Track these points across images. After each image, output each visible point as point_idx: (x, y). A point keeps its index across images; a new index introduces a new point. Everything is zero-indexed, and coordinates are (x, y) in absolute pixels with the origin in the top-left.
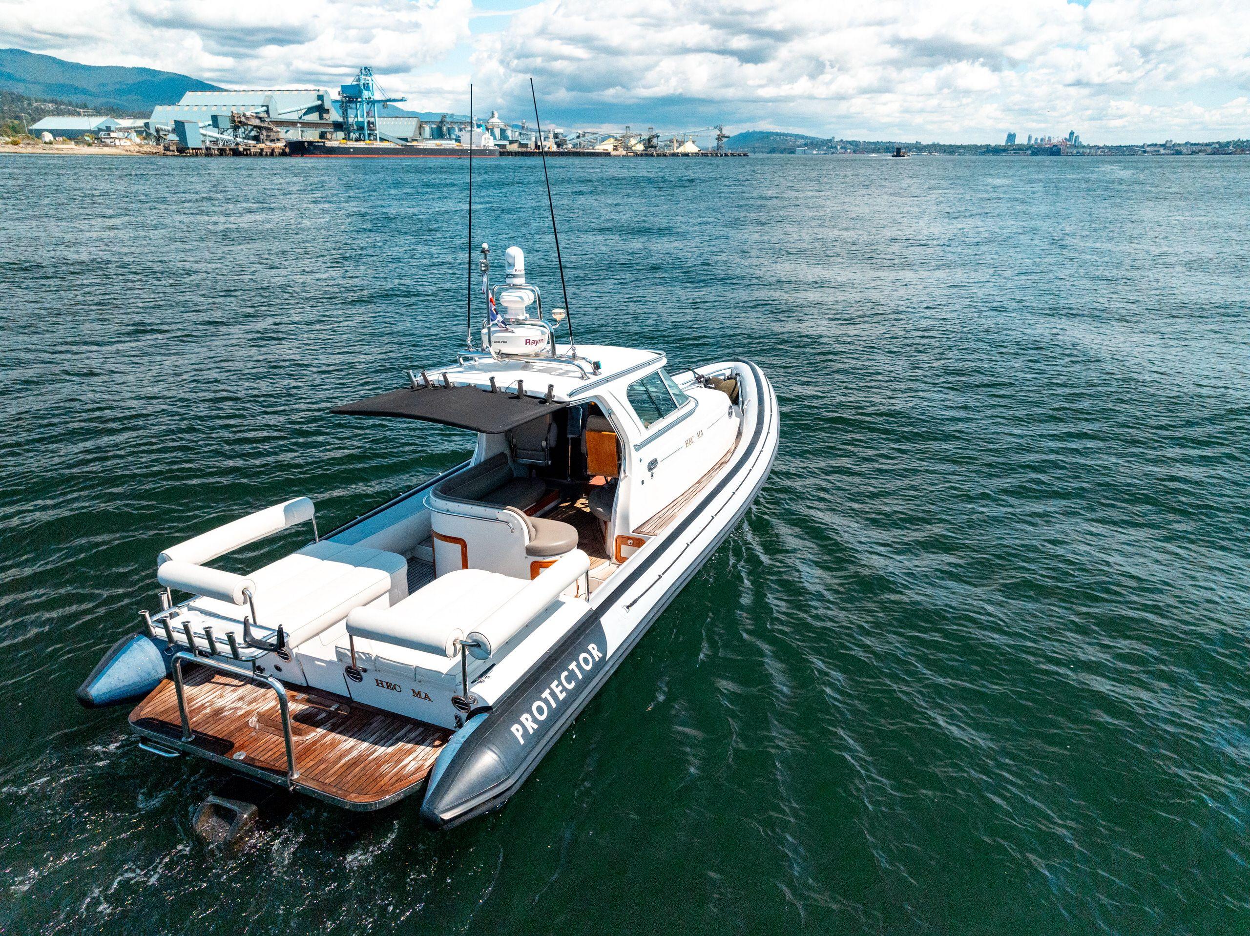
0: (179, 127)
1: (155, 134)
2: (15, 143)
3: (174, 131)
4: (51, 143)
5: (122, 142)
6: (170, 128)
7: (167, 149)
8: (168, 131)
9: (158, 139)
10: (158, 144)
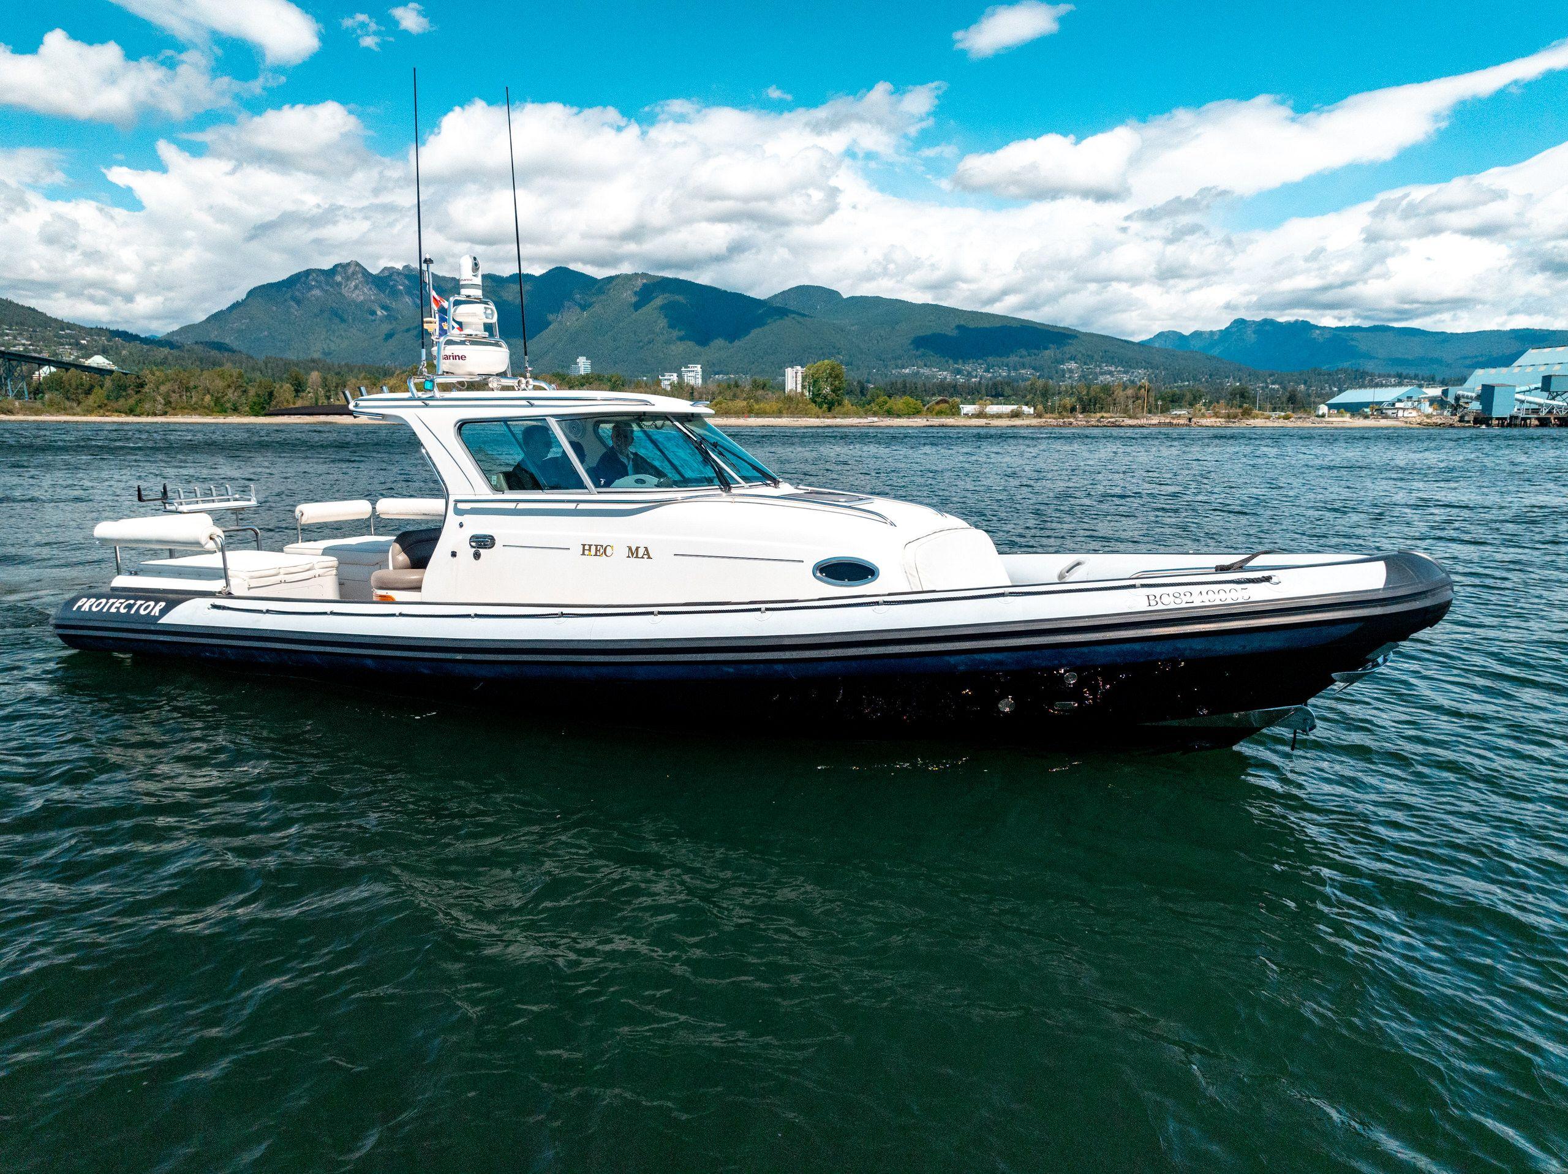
0: (1487, 393)
1: (1453, 402)
2: (1287, 418)
3: (1478, 398)
4: (1323, 416)
5: (1406, 414)
6: (1474, 395)
7: (1461, 420)
8: (1471, 398)
9: (1455, 408)
10: (1454, 414)
